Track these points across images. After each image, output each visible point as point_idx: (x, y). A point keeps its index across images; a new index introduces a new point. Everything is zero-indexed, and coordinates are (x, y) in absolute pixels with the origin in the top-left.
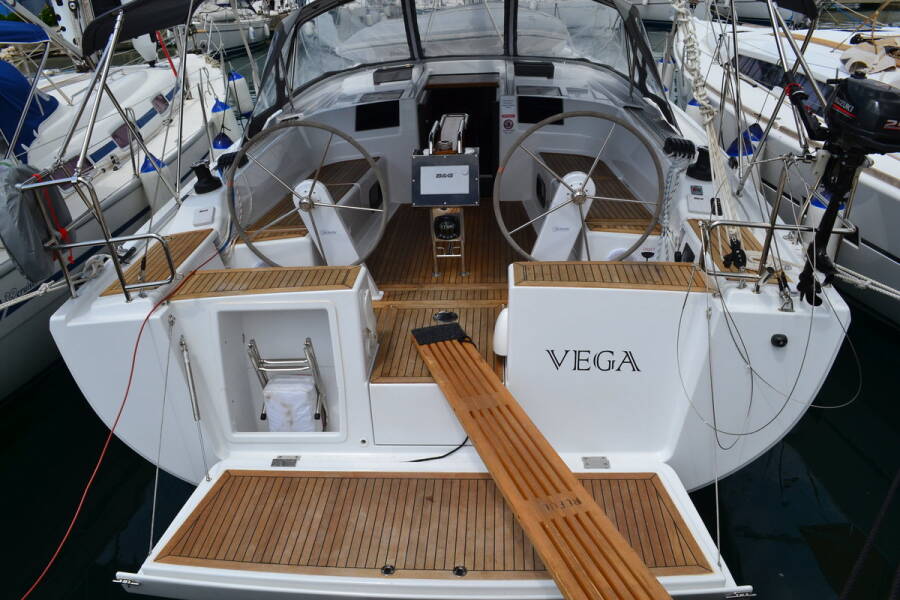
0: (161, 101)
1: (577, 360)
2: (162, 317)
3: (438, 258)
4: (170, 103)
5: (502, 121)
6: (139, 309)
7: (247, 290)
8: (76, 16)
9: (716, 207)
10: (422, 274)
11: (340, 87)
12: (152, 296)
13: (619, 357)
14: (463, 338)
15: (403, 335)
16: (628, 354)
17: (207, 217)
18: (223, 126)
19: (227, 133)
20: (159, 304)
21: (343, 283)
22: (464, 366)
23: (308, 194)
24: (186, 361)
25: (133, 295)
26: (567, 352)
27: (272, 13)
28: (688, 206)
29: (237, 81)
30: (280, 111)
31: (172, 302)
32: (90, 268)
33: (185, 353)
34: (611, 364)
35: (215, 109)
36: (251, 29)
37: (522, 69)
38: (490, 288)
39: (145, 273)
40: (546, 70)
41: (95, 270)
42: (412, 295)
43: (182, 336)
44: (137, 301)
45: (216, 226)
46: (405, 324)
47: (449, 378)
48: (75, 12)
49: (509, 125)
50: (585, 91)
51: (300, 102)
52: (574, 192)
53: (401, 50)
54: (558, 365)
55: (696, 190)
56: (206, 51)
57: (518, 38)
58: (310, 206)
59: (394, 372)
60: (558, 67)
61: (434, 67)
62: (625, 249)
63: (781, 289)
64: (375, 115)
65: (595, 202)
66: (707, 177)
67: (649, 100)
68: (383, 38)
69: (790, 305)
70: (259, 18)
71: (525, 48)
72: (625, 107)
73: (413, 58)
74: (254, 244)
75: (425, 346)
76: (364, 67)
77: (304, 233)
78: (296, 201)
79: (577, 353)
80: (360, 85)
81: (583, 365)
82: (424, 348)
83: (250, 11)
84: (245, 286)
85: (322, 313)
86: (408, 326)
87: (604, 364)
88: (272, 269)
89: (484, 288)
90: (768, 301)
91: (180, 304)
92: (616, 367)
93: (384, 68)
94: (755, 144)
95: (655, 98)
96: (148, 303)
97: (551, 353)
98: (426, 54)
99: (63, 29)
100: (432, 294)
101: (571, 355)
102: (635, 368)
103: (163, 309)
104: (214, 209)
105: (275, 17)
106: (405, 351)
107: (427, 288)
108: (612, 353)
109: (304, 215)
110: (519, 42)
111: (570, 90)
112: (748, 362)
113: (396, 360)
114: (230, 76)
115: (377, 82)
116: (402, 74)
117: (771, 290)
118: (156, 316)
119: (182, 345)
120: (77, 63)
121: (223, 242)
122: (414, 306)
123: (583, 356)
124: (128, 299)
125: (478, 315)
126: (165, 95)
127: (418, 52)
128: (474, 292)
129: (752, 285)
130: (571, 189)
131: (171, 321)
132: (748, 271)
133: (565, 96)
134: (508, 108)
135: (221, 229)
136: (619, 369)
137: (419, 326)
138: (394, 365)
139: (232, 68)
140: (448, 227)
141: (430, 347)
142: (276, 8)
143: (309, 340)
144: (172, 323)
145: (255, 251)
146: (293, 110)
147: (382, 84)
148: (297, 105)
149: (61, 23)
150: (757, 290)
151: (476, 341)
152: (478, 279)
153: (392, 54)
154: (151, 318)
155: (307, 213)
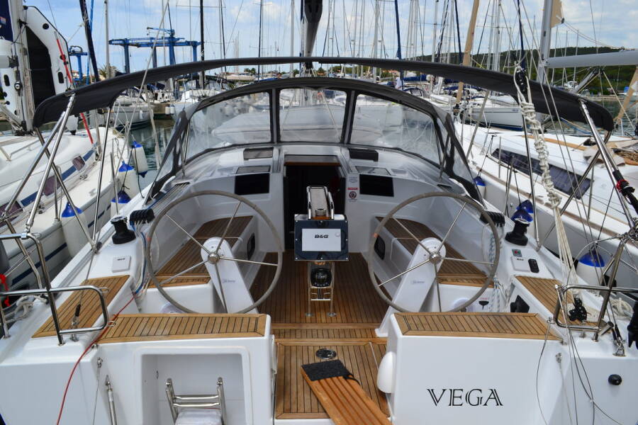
0: (79, 162)
1: (453, 397)
2: (92, 360)
3: (312, 302)
4: (86, 162)
5: (348, 192)
6: (70, 352)
7: (169, 335)
8: (19, 94)
9: (534, 266)
10: (298, 313)
11: (217, 160)
12: (83, 340)
13: (486, 394)
14: (347, 375)
15: (294, 371)
16: (493, 392)
17: (124, 264)
18: (123, 186)
19: (126, 191)
20: (90, 346)
21: (255, 331)
22: (353, 403)
23: (215, 249)
24: (111, 400)
25: (65, 338)
26: (444, 390)
27: (156, 102)
28: (512, 265)
29: (137, 149)
30: (173, 177)
31: (101, 345)
32: (22, 309)
33: (110, 393)
34: (480, 399)
35: (121, 170)
36: (141, 112)
37: (355, 154)
38: (355, 327)
39: (79, 319)
40: (372, 155)
41: (26, 311)
42: (293, 333)
43: (107, 376)
44: (69, 344)
45: (131, 273)
46: (293, 360)
47: (343, 415)
48: (19, 91)
49: (353, 196)
50: (404, 172)
51: (189, 170)
52: (431, 255)
53: (264, 135)
54: (436, 401)
55: (516, 253)
56: (113, 126)
57: (353, 131)
58: (216, 260)
59: (294, 407)
60: (381, 154)
61: (287, 149)
62: (467, 299)
63: (615, 338)
64: (250, 184)
65: (445, 261)
66: (524, 242)
67: (455, 181)
68: (250, 126)
69: (622, 351)
70: (146, 105)
71: (357, 138)
72: (438, 185)
73: (272, 142)
74: (165, 289)
75: (316, 382)
76: (234, 146)
77: (207, 280)
78: (204, 255)
79: (452, 391)
80: (234, 159)
81: (457, 401)
82: (315, 384)
83: (141, 100)
84: (167, 332)
85: (237, 358)
86: (297, 364)
87: (474, 400)
88: (187, 315)
89: (351, 327)
90: (604, 347)
91: (106, 346)
92: (483, 402)
93: (251, 148)
94: (531, 215)
95: (460, 180)
96: (79, 346)
97: (431, 392)
98: (282, 139)
99: (8, 103)
100: (309, 332)
101: (448, 393)
102: (499, 403)
103: (93, 352)
104: (131, 258)
105: (158, 104)
106: (299, 386)
107: (304, 327)
108: (480, 390)
109: (210, 267)
110: (353, 134)
111: (395, 171)
112: (591, 398)
113: (294, 396)
114: (132, 145)
115: (246, 159)
116: (266, 153)
117: (607, 339)
118: (88, 359)
119: (107, 384)
120: (16, 128)
121: (137, 286)
122: (298, 343)
123: (457, 393)
124: (61, 342)
125: (352, 352)
126: (82, 156)
127: (277, 138)
128: (344, 330)
129: (592, 334)
130: (429, 252)
131: (99, 364)
132: (589, 323)
133: (393, 175)
134: (353, 183)
135: (136, 276)
136: (485, 405)
137: (306, 363)
138: (292, 401)
139: (134, 139)
140: (322, 277)
141: (319, 382)
142: (158, 99)
143: (220, 380)
144: (100, 365)
145: (165, 295)
146: (184, 177)
147: (250, 160)
148: (187, 173)
149: (6, 99)
150: (596, 339)
151: (357, 377)
152: (344, 320)
153: (255, 138)
154: (82, 361)
155: (214, 265)
